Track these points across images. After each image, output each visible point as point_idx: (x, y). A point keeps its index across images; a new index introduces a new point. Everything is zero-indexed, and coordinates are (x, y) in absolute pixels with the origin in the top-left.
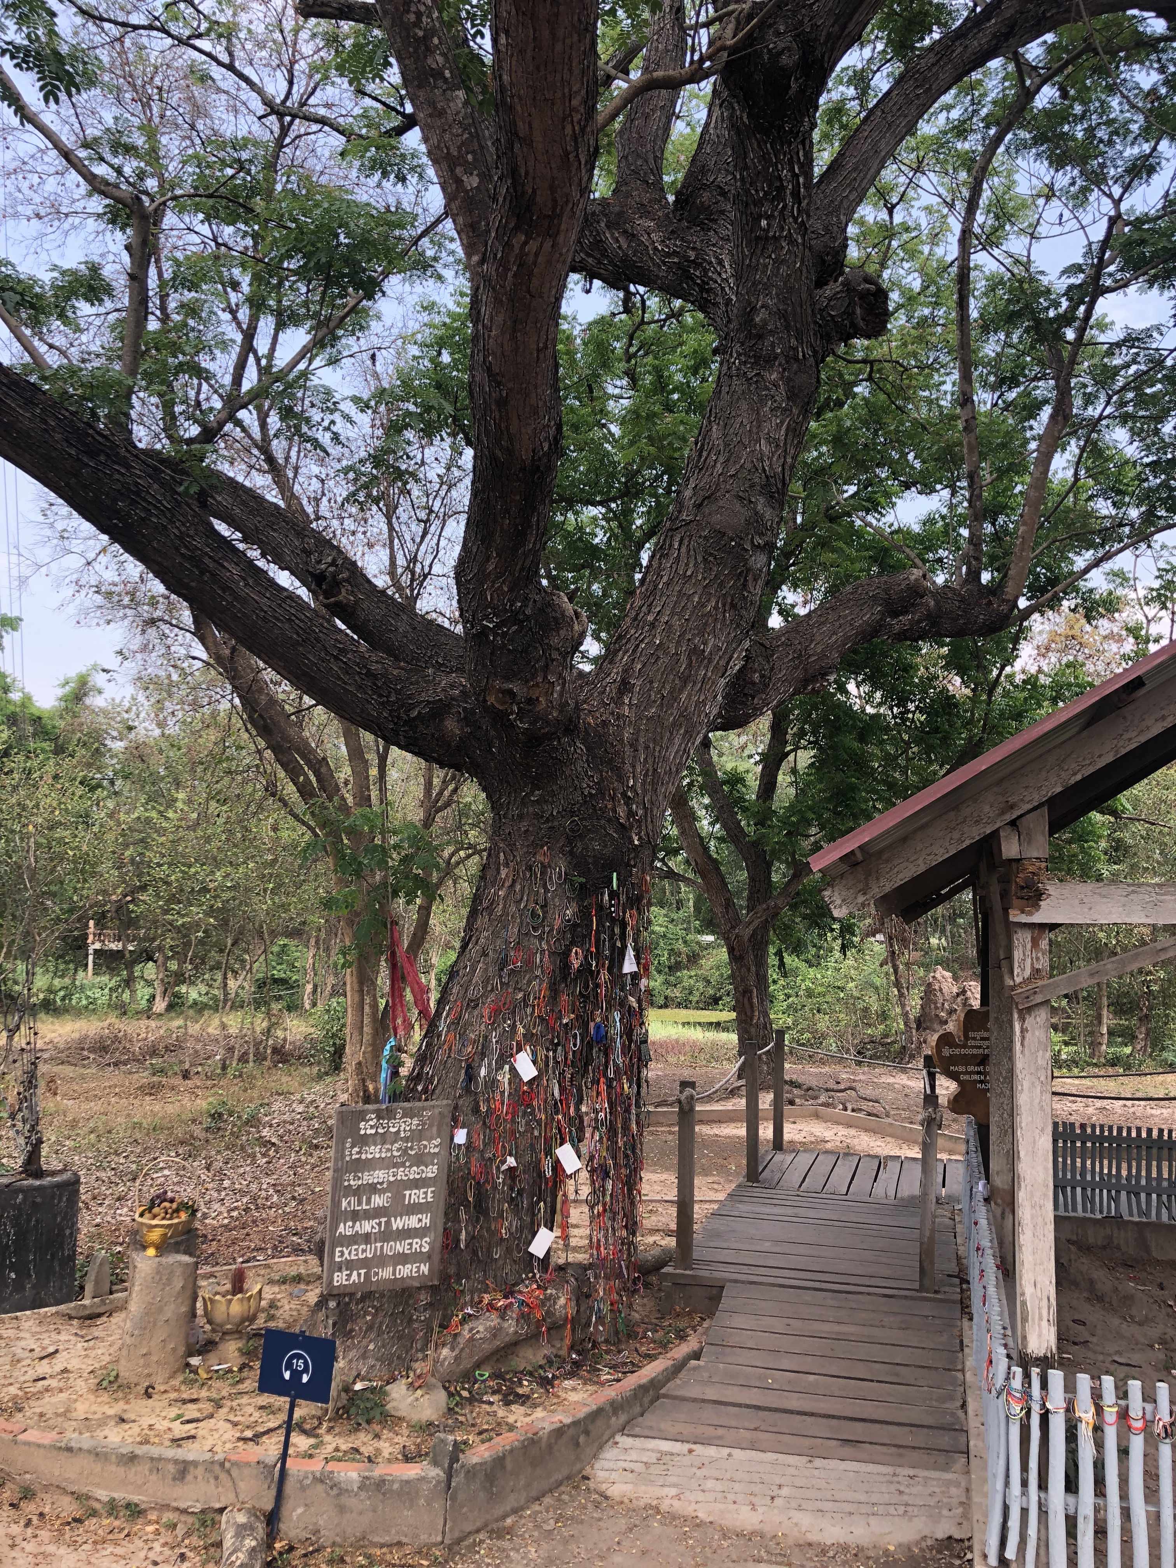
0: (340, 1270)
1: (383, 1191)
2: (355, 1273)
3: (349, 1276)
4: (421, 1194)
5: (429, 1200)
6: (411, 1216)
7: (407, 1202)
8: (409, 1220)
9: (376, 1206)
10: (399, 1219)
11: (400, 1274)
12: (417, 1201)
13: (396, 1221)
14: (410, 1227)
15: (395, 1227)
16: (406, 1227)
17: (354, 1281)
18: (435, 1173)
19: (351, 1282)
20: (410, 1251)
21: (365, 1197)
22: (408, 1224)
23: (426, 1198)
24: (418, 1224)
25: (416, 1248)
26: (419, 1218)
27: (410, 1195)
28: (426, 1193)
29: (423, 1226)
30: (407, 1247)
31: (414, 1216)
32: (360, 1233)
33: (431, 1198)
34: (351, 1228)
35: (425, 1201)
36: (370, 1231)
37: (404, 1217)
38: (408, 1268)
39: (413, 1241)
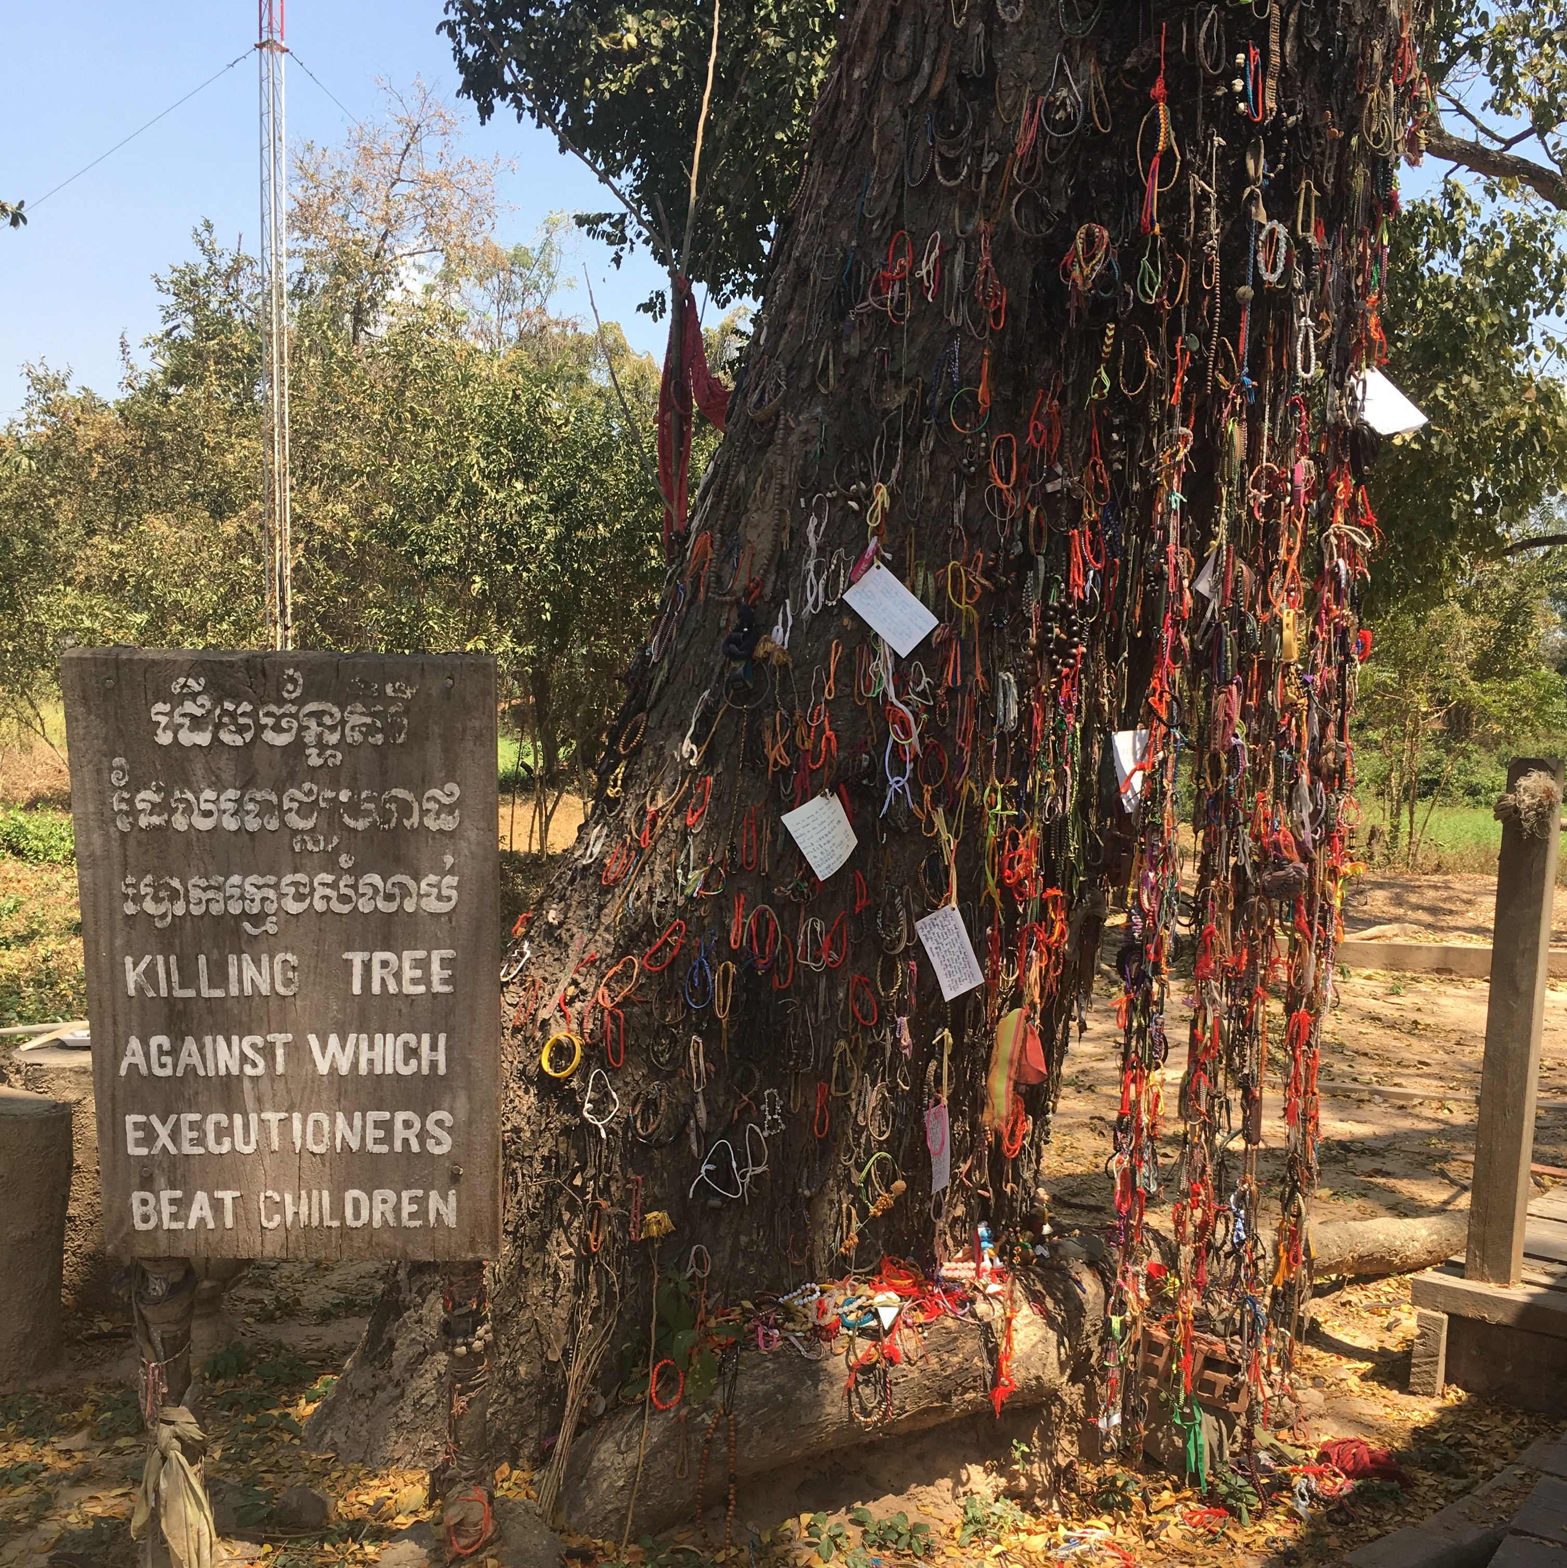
0: (147, 1183)
1: (272, 945)
2: (201, 1197)
3: (182, 1206)
4: (406, 965)
5: (438, 988)
6: (378, 1037)
7: (357, 989)
8: (371, 1047)
9: (248, 990)
10: (333, 1040)
11: (357, 1216)
12: (392, 988)
13: (324, 1047)
14: (378, 1070)
15: (323, 1067)
16: (363, 1069)
17: (202, 1220)
18: (449, 899)
19: (192, 1225)
20: (384, 1149)
21: (202, 959)
22: (371, 1062)
23: (426, 980)
24: (406, 1063)
25: (406, 1141)
26: (406, 1044)
27: (367, 966)
28: (423, 964)
29: (425, 1071)
30: (372, 1133)
31: (390, 1037)
32: (201, 1073)
33: (444, 982)
34: (168, 1053)
35: (421, 989)
36: (235, 1071)
37: (352, 1037)
38: (384, 1201)
39: (393, 1117)
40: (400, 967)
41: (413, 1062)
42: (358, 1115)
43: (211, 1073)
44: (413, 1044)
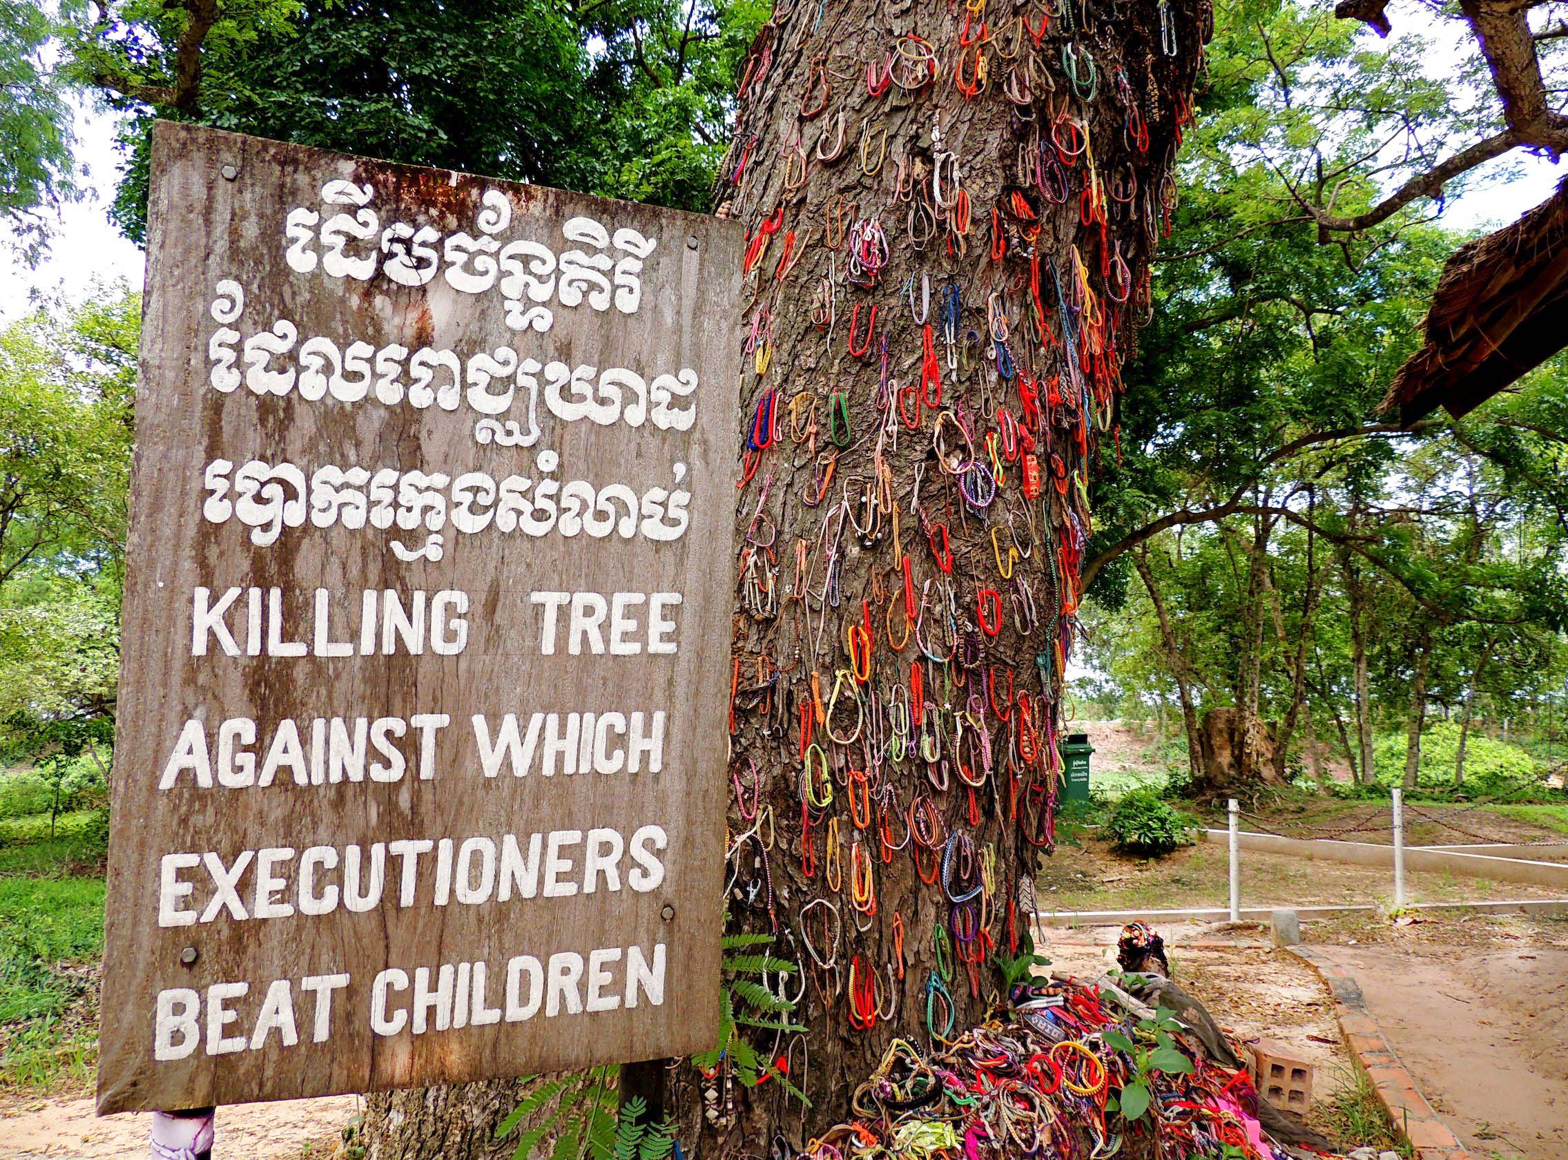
0: (186, 974)
1: (431, 578)
2: (279, 993)
3: (247, 1007)
4: (617, 611)
5: (656, 646)
6: (573, 718)
7: (548, 648)
8: (562, 734)
9: (389, 648)
10: (509, 723)
11: (524, 1000)
12: (597, 647)
13: (494, 732)
14: (569, 768)
15: (491, 765)
16: (548, 769)
17: (276, 1033)
18: (675, 523)
19: (258, 1041)
20: (569, 889)
21: (322, 596)
22: (560, 757)
23: (641, 635)
24: (609, 756)
25: (601, 874)
26: (611, 727)
27: (564, 613)
28: (638, 613)
29: (634, 767)
30: (556, 865)
31: (589, 717)
32: (301, 779)
33: (665, 637)
34: (246, 749)
35: (633, 648)
36: (356, 775)
37: (537, 719)
38: (565, 971)
39: (585, 839)
40: (609, 616)
41: (618, 754)
42: (536, 839)
43: (317, 779)
44: (620, 729)
